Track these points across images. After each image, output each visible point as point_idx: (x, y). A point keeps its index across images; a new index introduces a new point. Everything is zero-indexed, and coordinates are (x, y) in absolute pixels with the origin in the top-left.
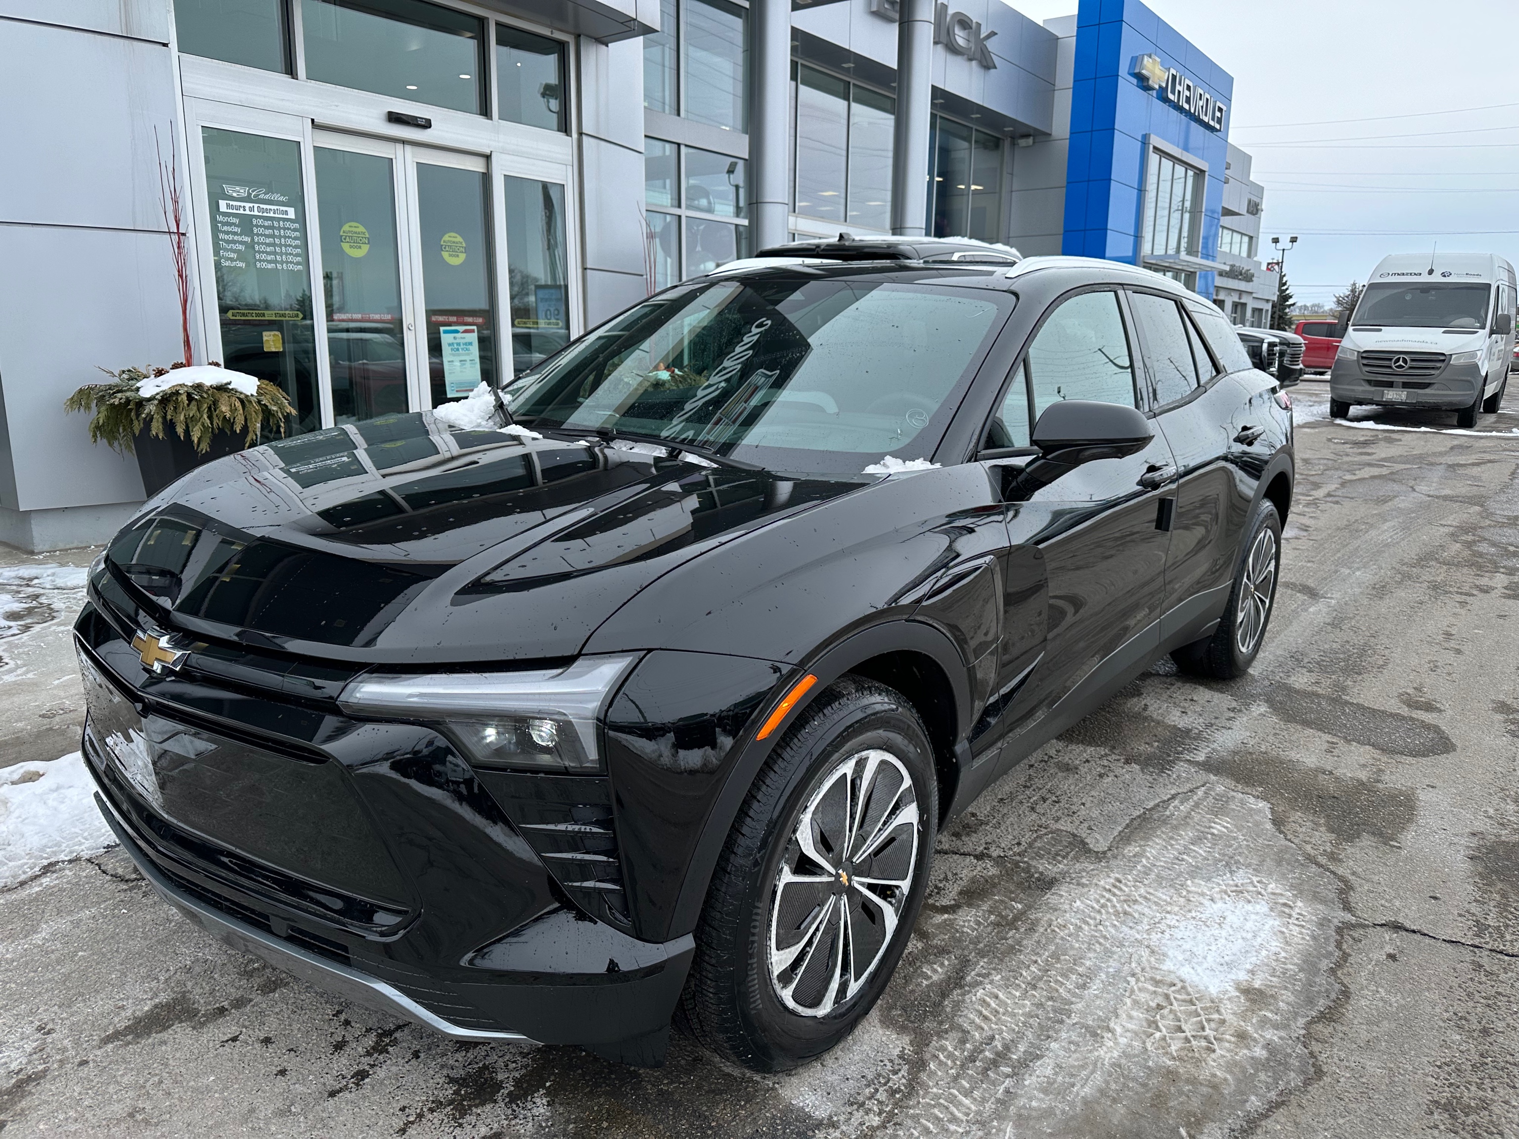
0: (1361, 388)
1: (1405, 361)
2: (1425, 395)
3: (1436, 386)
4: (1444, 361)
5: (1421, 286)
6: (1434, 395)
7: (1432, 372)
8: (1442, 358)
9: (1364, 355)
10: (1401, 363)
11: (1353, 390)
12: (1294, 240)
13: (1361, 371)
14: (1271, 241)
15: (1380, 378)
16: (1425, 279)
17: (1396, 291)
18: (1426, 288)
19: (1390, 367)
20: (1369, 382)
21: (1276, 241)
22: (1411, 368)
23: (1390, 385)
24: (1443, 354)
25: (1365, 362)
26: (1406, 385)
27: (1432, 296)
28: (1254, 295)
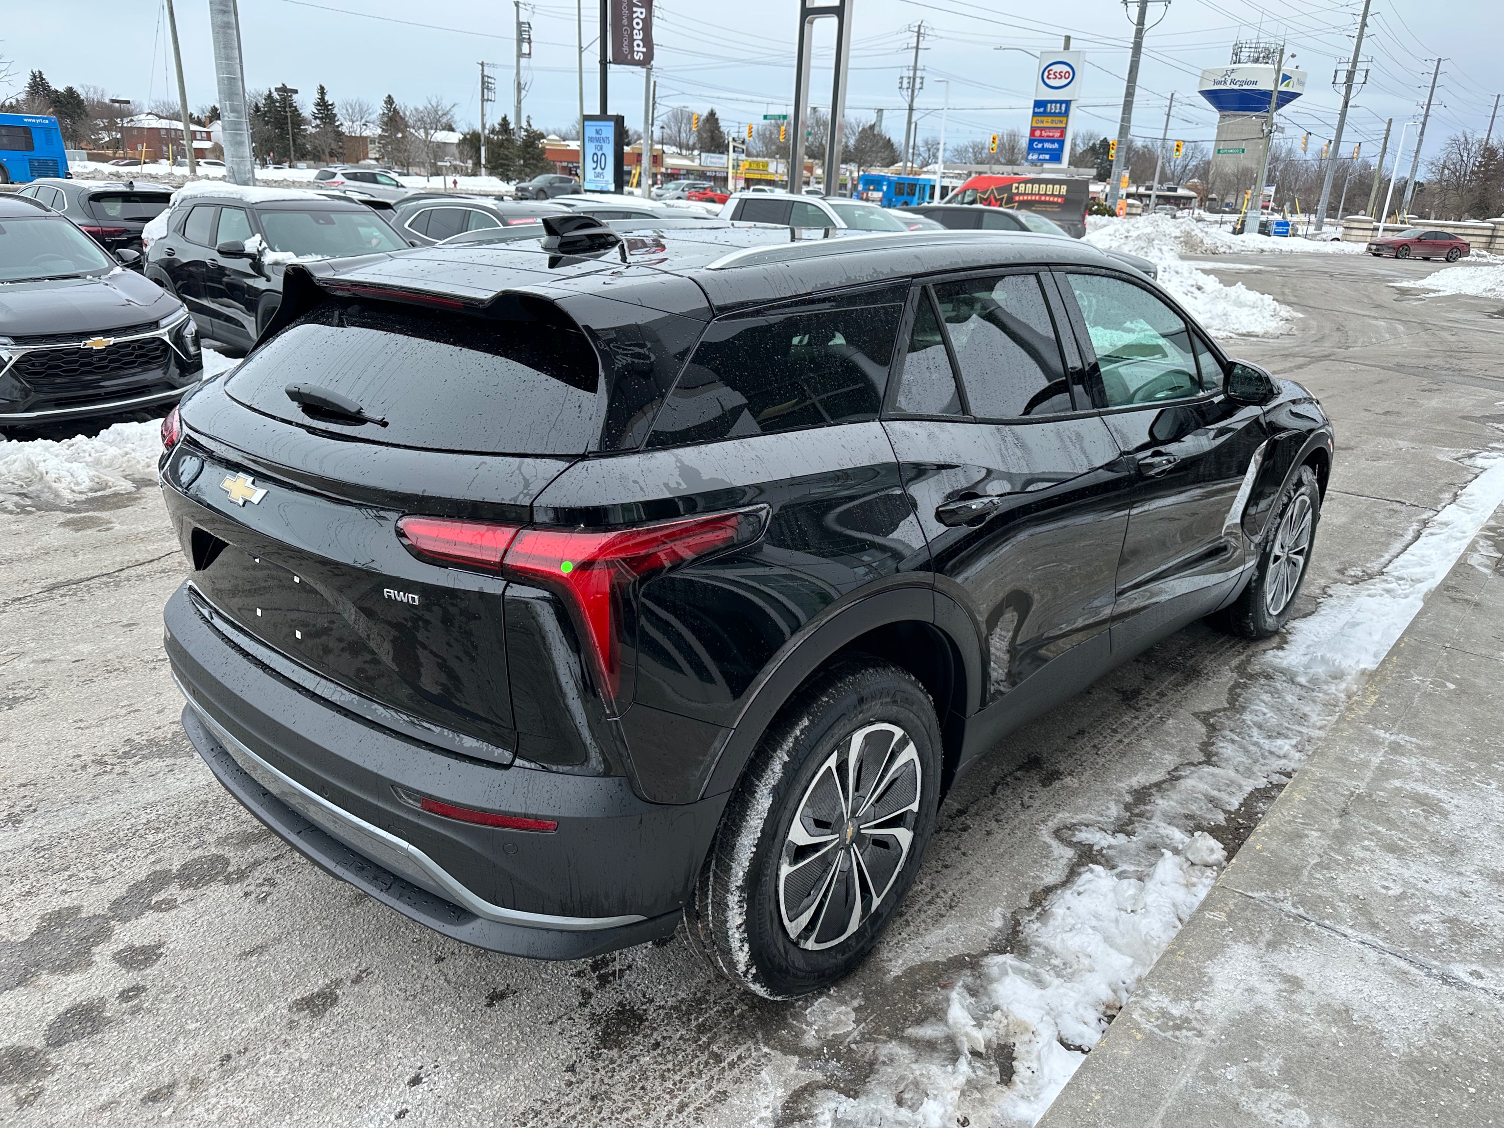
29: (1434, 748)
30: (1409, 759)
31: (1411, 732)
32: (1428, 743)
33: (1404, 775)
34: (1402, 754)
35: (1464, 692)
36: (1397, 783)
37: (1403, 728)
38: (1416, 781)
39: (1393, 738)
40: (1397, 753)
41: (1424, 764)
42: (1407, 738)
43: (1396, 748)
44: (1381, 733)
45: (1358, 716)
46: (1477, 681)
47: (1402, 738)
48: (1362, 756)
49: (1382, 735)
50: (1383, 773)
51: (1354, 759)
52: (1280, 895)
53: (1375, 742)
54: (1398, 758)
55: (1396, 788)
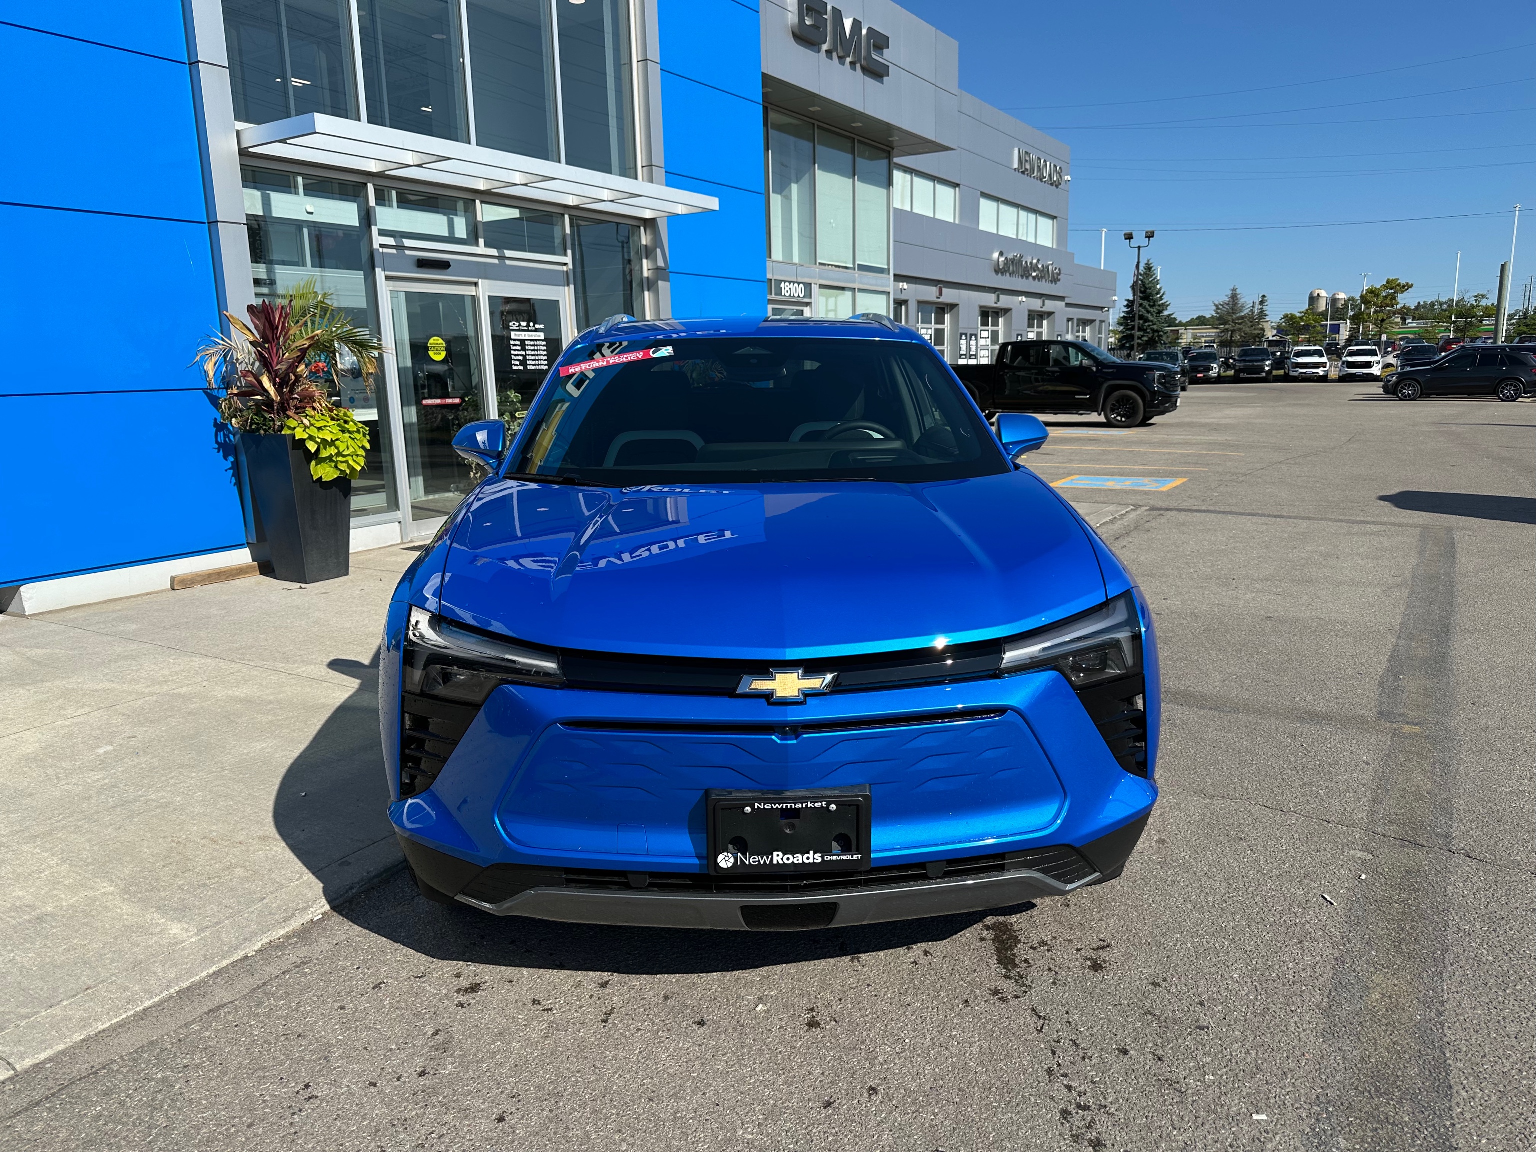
12: (1150, 235)
14: (1123, 238)
21: (1129, 237)
28: (1067, 301)
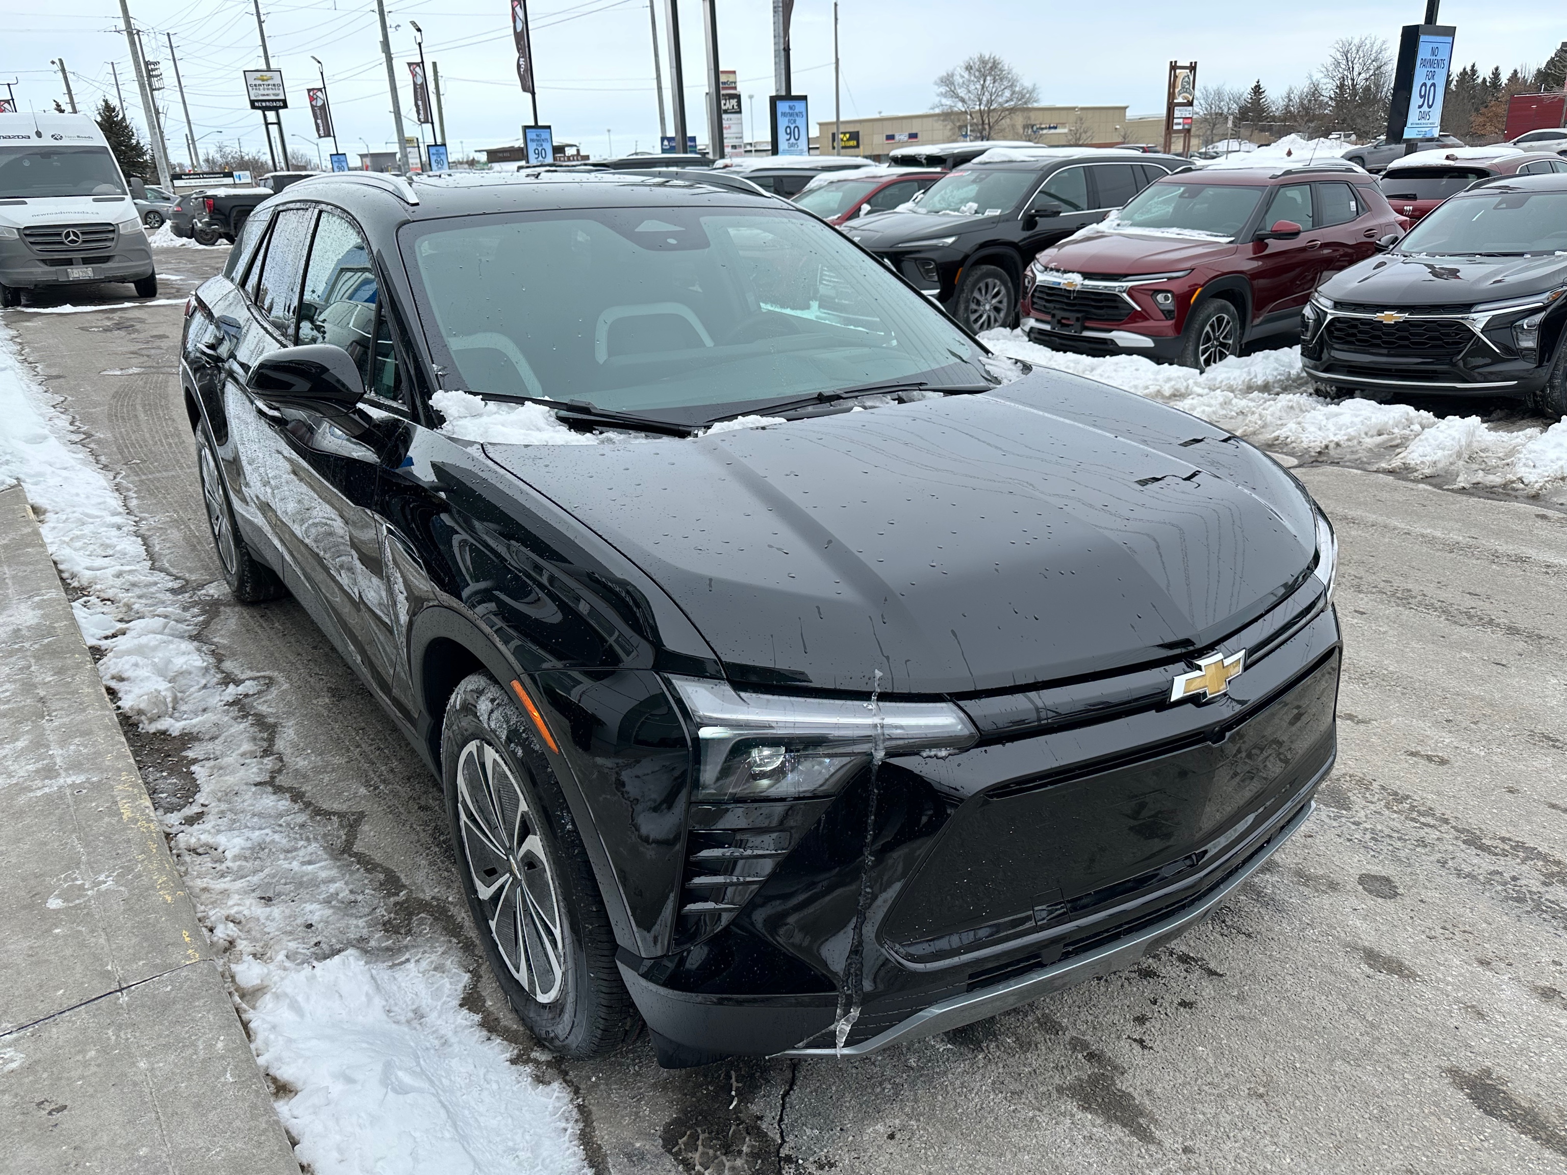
0: (39, 270)
1: (75, 234)
2: (111, 268)
3: (117, 259)
4: (113, 231)
5: (36, 151)
6: (119, 268)
7: (108, 244)
8: (111, 228)
9: (28, 232)
10: (72, 237)
11: (31, 273)
13: (31, 250)
15: (56, 256)
16: (35, 142)
17: (13, 157)
18: (46, 153)
19: (62, 243)
20: (44, 261)
22: (84, 242)
23: (69, 262)
24: (110, 224)
25: (32, 239)
26: (86, 261)
27: (56, 162)
29: (12, 799)
30: (27, 771)
31: (48, 797)
32: (22, 800)
33: (19, 755)
34: (37, 771)
35: (30, 907)
36: (20, 744)
37: (61, 798)
38: (5, 757)
39: (61, 781)
40: (43, 769)
41: (10, 776)
42: (47, 790)
43: (49, 772)
44: (79, 779)
45: (119, 782)
46: (26, 944)
47: (51, 787)
48: (72, 747)
49: (74, 778)
50: (39, 744)
51: (77, 741)
52: (36, 646)
53: (75, 766)
54: (39, 765)
55: (17, 740)
